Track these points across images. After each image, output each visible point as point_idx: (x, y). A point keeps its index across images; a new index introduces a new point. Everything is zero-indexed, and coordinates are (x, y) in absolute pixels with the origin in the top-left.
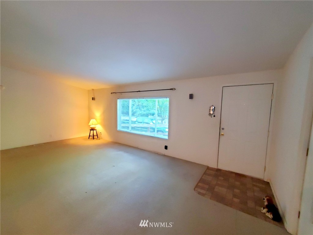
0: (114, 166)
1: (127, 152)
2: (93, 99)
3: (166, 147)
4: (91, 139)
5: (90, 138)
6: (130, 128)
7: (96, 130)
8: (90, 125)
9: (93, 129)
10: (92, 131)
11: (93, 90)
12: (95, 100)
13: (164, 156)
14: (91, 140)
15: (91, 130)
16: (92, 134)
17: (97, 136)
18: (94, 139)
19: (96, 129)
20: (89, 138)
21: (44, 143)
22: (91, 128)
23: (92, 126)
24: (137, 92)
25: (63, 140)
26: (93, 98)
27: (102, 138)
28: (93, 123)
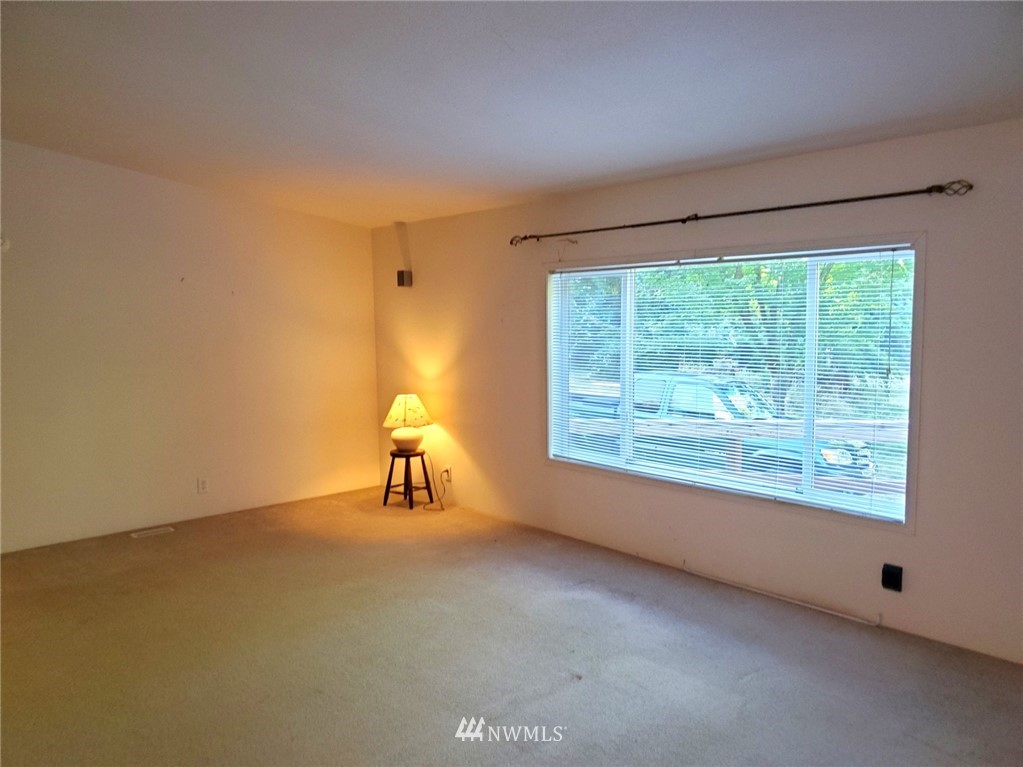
0: (580, 678)
1: (632, 597)
2: (404, 279)
3: (892, 578)
4: (399, 505)
5: (392, 498)
6: (627, 446)
7: (421, 455)
8: (392, 429)
9: (405, 451)
10: (400, 462)
11: (400, 225)
12: (410, 284)
13: (880, 630)
14: (396, 510)
15: (394, 455)
16: (399, 478)
17: (428, 487)
18: (415, 509)
19: (421, 448)
20: (385, 503)
21: (174, 525)
22: (396, 442)
23: (401, 434)
24: (684, 221)
25: (257, 509)
26: (401, 275)
27: (453, 504)
28: (408, 416)
